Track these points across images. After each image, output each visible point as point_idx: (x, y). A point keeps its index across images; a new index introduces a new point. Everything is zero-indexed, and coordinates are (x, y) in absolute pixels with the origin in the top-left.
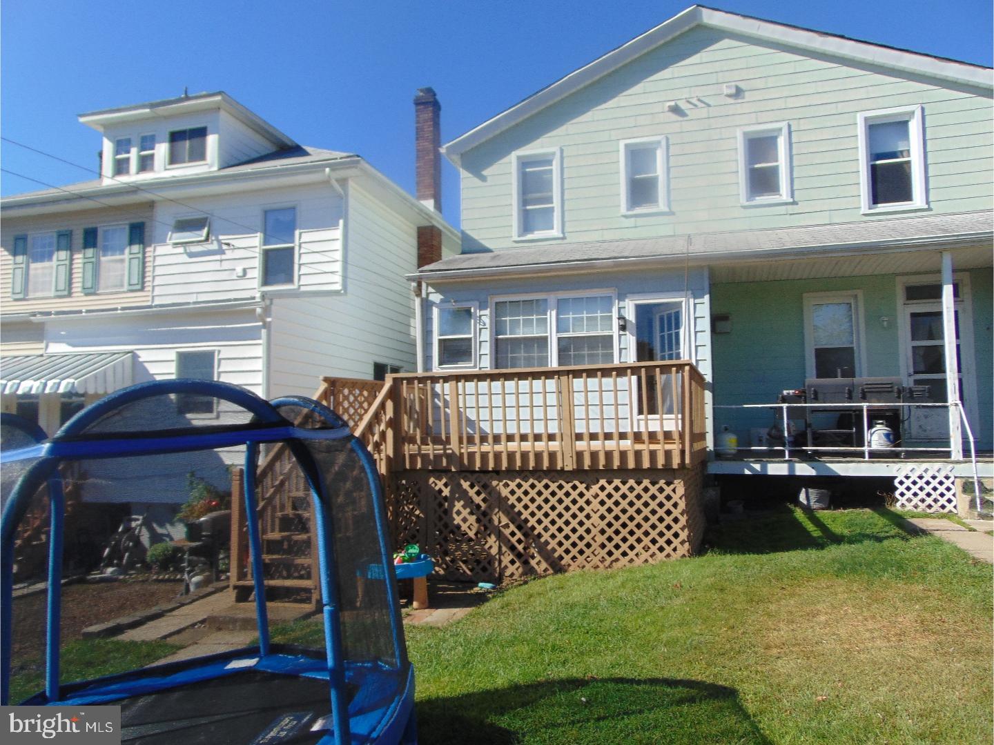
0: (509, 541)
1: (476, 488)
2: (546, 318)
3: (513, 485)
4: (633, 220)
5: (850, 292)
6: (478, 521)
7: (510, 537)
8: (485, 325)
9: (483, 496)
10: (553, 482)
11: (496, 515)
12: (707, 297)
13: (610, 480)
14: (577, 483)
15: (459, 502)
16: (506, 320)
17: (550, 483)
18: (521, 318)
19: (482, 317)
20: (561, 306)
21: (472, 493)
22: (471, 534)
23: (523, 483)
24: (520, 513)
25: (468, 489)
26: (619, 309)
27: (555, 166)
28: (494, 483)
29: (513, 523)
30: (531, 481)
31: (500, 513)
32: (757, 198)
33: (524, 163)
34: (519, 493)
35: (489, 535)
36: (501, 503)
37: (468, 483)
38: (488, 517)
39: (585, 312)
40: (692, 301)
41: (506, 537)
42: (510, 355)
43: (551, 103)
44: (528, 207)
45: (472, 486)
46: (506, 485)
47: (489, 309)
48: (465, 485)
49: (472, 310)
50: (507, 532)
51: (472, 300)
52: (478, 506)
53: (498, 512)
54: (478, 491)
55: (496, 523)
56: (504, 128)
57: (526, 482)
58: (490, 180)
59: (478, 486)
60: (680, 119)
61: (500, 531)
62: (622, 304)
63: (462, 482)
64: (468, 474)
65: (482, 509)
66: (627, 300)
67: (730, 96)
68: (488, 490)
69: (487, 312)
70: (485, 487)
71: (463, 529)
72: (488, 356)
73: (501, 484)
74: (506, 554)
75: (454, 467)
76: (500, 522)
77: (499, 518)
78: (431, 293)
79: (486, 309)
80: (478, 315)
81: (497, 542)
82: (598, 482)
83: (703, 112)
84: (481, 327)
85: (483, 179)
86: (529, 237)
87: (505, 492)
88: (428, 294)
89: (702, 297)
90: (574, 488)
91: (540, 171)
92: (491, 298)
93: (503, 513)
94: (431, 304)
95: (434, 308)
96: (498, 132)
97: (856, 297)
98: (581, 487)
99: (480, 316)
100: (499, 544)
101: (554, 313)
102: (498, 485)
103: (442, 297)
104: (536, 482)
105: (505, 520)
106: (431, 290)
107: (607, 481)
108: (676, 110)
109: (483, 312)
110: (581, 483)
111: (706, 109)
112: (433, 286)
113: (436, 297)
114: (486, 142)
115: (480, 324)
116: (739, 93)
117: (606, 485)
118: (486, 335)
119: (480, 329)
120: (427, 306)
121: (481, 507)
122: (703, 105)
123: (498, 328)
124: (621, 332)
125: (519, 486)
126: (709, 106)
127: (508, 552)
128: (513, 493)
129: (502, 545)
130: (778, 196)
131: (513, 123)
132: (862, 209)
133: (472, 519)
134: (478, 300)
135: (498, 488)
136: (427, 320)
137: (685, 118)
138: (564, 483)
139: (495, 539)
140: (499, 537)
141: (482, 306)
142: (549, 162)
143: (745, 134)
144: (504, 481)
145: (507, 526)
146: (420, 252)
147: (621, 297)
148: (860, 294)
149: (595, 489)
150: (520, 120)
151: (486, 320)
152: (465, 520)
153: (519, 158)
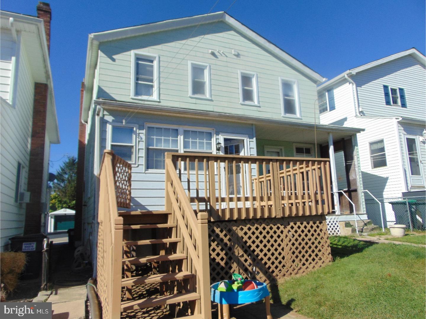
0: (244, 265)
1: (224, 232)
2: (178, 140)
3: (245, 229)
4: (194, 100)
5: (279, 147)
6: (226, 254)
7: (244, 262)
8: (142, 139)
9: (228, 237)
10: (267, 226)
11: (236, 249)
12: (255, 139)
13: (295, 223)
14: (279, 225)
15: (214, 242)
16: (154, 138)
17: (266, 226)
18: (163, 138)
19: (140, 135)
20: (186, 134)
21: (222, 235)
22: (222, 263)
23: (251, 227)
24: (250, 246)
25: (220, 233)
26: (216, 139)
27: (155, 64)
28: (234, 228)
29: (246, 253)
30: (256, 225)
31: (239, 247)
32: (246, 102)
33: (138, 58)
34: (250, 233)
35: (233, 263)
36: (239, 241)
37: (219, 229)
38: (232, 252)
39: (198, 139)
40: (248, 139)
41: (242, 263)
42: (155, 159)
43: (154, 31)
44: (140, 82)
45: (221, 231)
46: (242, 229)
47: (145, 130)
48: (217, 231)
49: (135, 129)
50: (242, 259)
51: (135, 123)
52: (226, 244)
53: (237, 247)
54: (226, 234)
55: (236, 254)
56: (129, 36)
57: (253, 226)
58: (117, 62)
59: (226, 231)
60: (215, 59)
61: (239, 259)
62: (217, 137)
63: (215, 228)
64: (219, 224)
65: (228, 245)
66: (220, 135)
67: (235, 55)
68: (231, 233)
69: (144, 131)
70: (230, 231)
71: (217, 261)
72: (144, 158)
73: (239, 228)
74: (243, 274)
75: (213, 218)
76: (239, 254)
77: (239, 251)
78: (106, 115)
79: (143, 130)
80: (138, 133)
81: (238, 267)
82: (289, 224)
83: (225, 59)
84: (139, 140)
85: (114, 60)
86: (139, 97)
87: (241, 234)
88: (104, 115)
89: (253, 139)
90: (278, 228)
91: (146, 65)
92: (146, 124)
93: (240, 247)
94: (107, 122)
95: (108, 125)
96: (124, 37)
97: (281, 149)
98: (282, 227)
99: (139, 133)
100: (239, 268)
101: (182, 137)
102: (237, 229)
103: (113, 118)
104: (258, 226)
105: (241, 252)
106: (106, 113)
107: (294, 224)
108: (213, 54)
109: (141, 131)
110: (281, 225)
111: (226, 58)
112: (108, 110)
113: (109, 118)
114: (116, 40)
115: (139, 138)
116: (238, 55)
117: (294, 225)
118: (143, 145)
119: (139, 141)
120: (103, 123)
121: (227, 244)
122: (225, 56)
123: (149, 142)
124: (217, 152)
125: (249, 229)
126: (227, 57)
127: (244, 273)
128: (246, 233)
129: (240, 268)
130: (253, 103)
131: (133, 35)
132: (282, 114)
133: (222, 254)
134: (138, 124)
135: (236, 231)
136: (103, 132)
137: (217, 59)
138: (273, 226)
139: (237, 265)
140: (238, 264)
141: (141, 128)
142: (152, 61)
143: (242, 73)
144: (240, 227)
145: (243, 256)
146: (36, 98)
147: (217, 134)
148: (283, 148)
149: (289, 227)
150: (137, 34)
151: (143, 137)
152: (218, 255)
153: (136, 55)
